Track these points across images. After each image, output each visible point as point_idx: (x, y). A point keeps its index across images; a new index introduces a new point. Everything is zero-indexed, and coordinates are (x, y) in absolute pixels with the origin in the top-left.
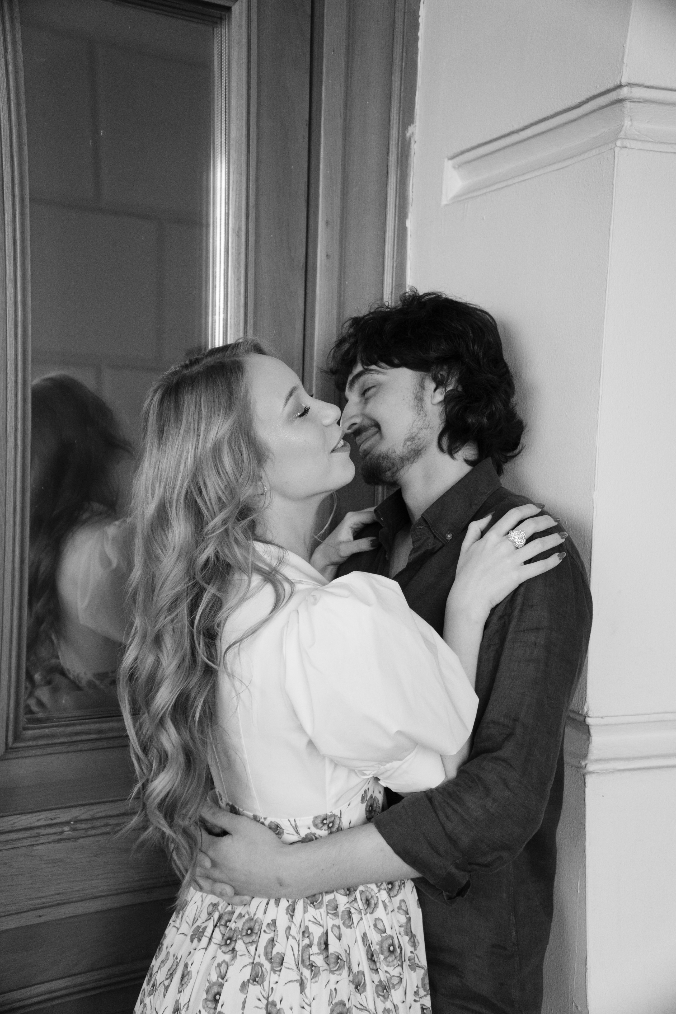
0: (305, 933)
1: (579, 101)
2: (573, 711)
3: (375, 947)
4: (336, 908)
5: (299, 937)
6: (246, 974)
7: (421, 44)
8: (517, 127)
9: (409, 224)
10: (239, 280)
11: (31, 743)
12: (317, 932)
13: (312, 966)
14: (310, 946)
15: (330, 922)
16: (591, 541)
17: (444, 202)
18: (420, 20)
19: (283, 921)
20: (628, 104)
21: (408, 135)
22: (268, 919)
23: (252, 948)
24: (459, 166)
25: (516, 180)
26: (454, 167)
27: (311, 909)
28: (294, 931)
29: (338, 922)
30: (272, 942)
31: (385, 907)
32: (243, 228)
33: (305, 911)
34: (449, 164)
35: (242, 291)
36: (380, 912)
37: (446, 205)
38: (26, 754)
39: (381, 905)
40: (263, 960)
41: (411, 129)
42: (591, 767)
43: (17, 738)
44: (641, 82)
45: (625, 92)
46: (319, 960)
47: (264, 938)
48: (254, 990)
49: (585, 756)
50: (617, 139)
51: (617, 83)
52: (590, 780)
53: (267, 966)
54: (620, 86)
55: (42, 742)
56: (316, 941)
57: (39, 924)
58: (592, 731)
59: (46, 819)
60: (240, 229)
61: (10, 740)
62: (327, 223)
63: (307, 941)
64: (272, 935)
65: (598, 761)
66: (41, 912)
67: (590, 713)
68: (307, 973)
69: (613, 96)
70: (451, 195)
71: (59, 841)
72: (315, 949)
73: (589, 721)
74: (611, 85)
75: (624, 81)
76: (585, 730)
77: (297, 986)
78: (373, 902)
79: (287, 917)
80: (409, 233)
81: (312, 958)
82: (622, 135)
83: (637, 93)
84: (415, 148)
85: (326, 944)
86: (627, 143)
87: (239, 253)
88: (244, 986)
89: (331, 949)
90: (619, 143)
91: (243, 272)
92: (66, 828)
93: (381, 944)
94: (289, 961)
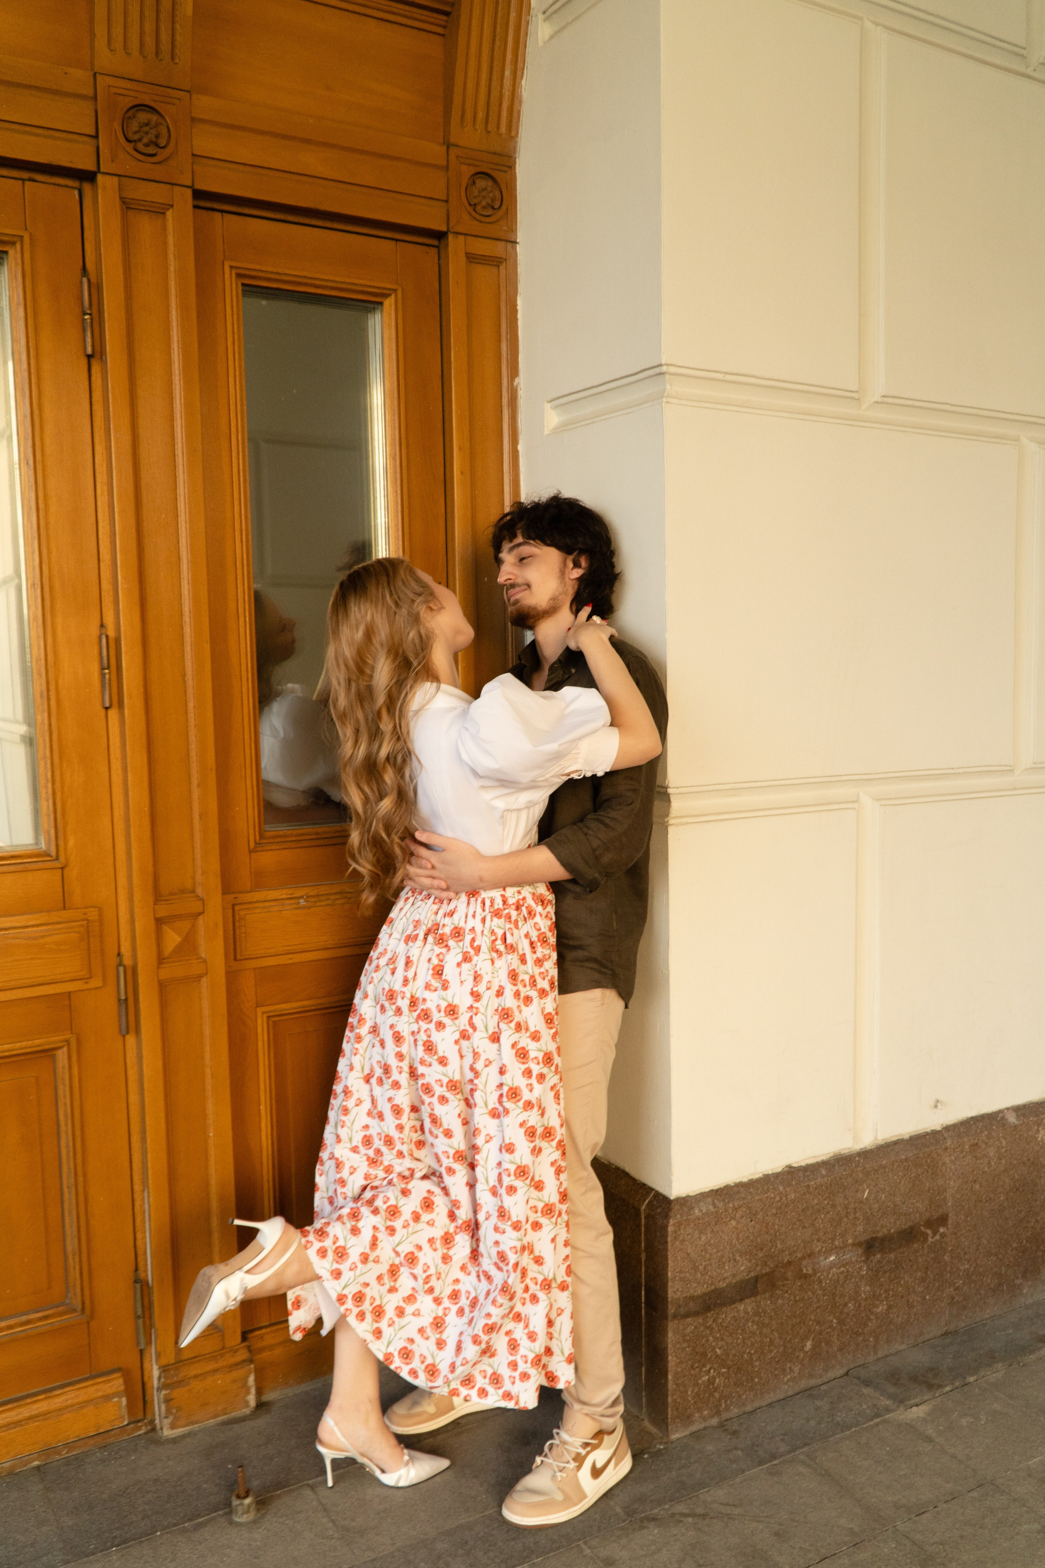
0: (493, 932)
1: (635, 371)
2: (659, 786)
3: (535, 939)
4: (510, 918)
5: (489, 935)
6: (460, 958)
7: (520, 323)
8: (595, 384)
9: (520, 448)
10: (396, 492)
11: (271, 840)
12: (500, 933)
13: (497, 951)
14: (496, 940)
15: (508, 926)
16: (666, 667)
17: (546, 432)
18: (518, 307)
19: (479, 927)
20: (667, 376)
21: (515, 384)
22: (469, 926)
23: (461, 944)
24: (555, 408)
25: (598, 419)
26: (552, 408)
27: (495, 920)
28: (486, 932)
29: (512, 926)
30: (473, 940)
31: (541, 915)
32: (398, 453)
33: (492, 920)
34: (548, 406)
35: (399, 501)
36: (538, 919)
37: (548, 435)
38: (267, 848)
39: (538, 915)
40: (470, 949)
41: (517, 380)
42: (671, 822)
43: (261, 837)
44: (674, 363)
45: (664, 369)
46: (501, 948)
47: (468, 938)
48: (465, 966)
49: (667, 815)
50: (663, 397)
51: (659, 363)
52: (671, 830)
53: (472, 952)
54: (661, 365)
55: (277, 840)
56: (499, 937)
57: (291, 964)
58: (672, 799)
59: (287, 894)
60: (395, 454)
61: (258, 838)
62: (460, 449)
63: (494, 938)
64: (473, 936)
65: (676, 817)
66: (290, 956)
67: (670, 785)
68: (495, 955)
69: (657, 370)
70: (551, 428)
71: (298, 908)
72: (499, 942)
73: (670, 791)
74: (655, 364)
75: (663, 362)
76: (666, 797)
77: (490, 962)
78: (533, 913)
79: (482, 925)
80: (520, 455)
81: (498, 947)
82: (666, 394)
83: (672, 369)
84: (521, 394)
85: (505, 939)
86: (669, 400)
87: (396, 472)
88: (459, 965)
89: (508, 941)
90: (664, 400)
91: (399, 488)
92: (302, 901)
93: (538, 936)
94: (484, 948)
